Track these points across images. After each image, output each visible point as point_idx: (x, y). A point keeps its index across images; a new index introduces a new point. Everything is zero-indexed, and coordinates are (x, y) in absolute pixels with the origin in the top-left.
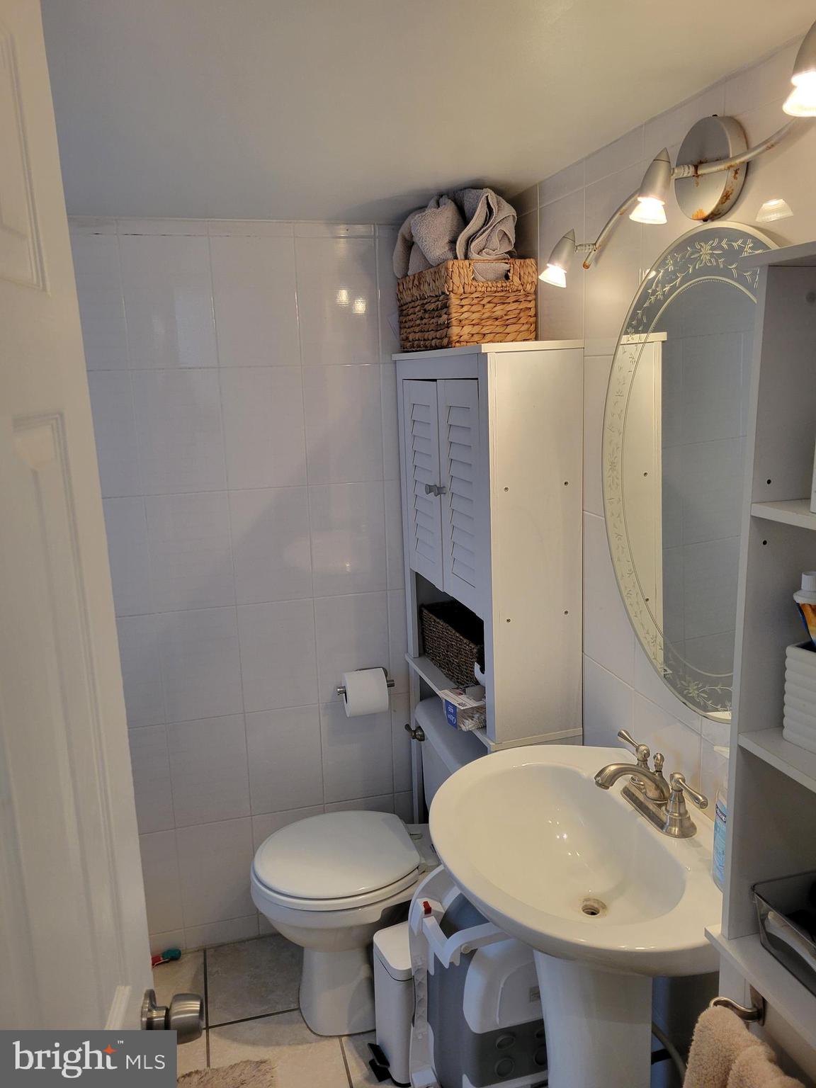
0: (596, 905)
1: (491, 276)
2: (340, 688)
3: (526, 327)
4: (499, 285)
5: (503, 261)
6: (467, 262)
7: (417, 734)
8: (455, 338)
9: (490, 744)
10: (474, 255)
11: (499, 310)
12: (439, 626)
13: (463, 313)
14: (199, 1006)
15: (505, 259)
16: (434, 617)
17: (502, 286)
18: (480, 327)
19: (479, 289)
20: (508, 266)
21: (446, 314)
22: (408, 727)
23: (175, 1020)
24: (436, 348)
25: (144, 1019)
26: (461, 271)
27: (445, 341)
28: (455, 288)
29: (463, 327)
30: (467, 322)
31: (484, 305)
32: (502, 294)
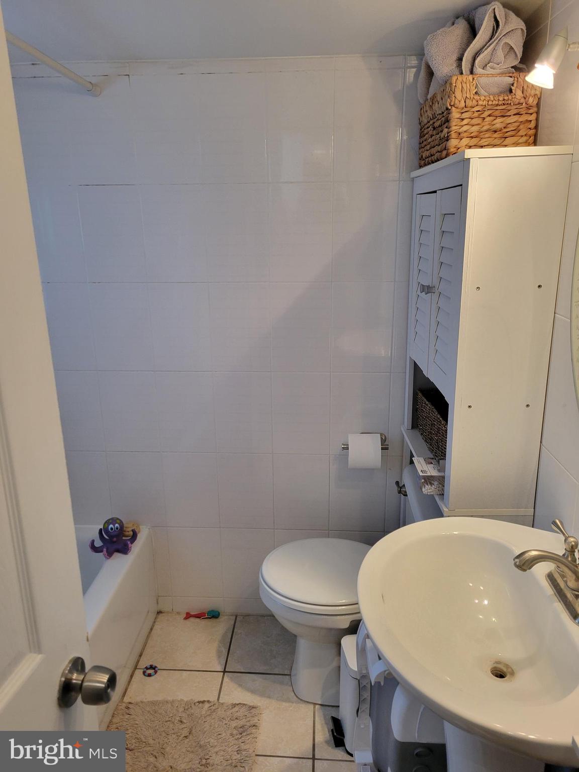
0: (505, 669)
1: (495, 90)
2: (344, 445)
3: (524, 139)
4: (501, 99)
5: (507, 75)
6: (471, 77)
7: (401, 489)
8: (452, 150)
9: (445, 509)
10: (478, 70)
11: (499, 123)
12: (428, 407)
13: (462, 126)
14: (107, 679)
15: (509, 73)
16: (425, 400)
17: (504, 100)
18: (478, 139)
19: (481, 103)
20: (512, 79)
21: (447, 127)
22: (397, 483)
23: (86, 686)
24: (438, 160)
25: (63, 679)
26: (464, 85)
27: (444, 153)
28: (457, 102)
29: (461, 139)
30: (465, 135)
31: (484, 119)
32: (503, 107)
